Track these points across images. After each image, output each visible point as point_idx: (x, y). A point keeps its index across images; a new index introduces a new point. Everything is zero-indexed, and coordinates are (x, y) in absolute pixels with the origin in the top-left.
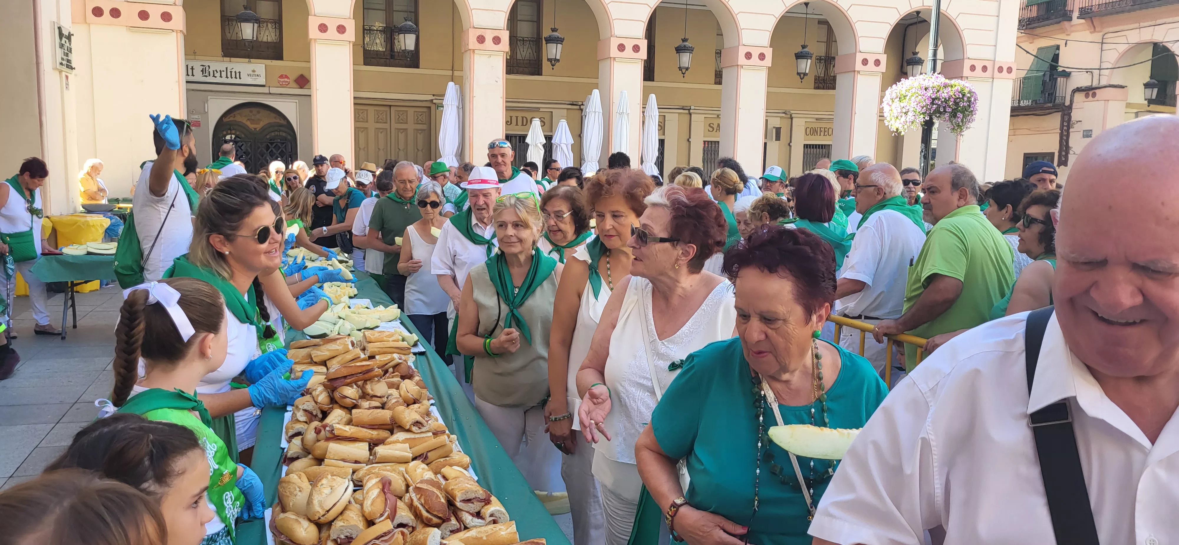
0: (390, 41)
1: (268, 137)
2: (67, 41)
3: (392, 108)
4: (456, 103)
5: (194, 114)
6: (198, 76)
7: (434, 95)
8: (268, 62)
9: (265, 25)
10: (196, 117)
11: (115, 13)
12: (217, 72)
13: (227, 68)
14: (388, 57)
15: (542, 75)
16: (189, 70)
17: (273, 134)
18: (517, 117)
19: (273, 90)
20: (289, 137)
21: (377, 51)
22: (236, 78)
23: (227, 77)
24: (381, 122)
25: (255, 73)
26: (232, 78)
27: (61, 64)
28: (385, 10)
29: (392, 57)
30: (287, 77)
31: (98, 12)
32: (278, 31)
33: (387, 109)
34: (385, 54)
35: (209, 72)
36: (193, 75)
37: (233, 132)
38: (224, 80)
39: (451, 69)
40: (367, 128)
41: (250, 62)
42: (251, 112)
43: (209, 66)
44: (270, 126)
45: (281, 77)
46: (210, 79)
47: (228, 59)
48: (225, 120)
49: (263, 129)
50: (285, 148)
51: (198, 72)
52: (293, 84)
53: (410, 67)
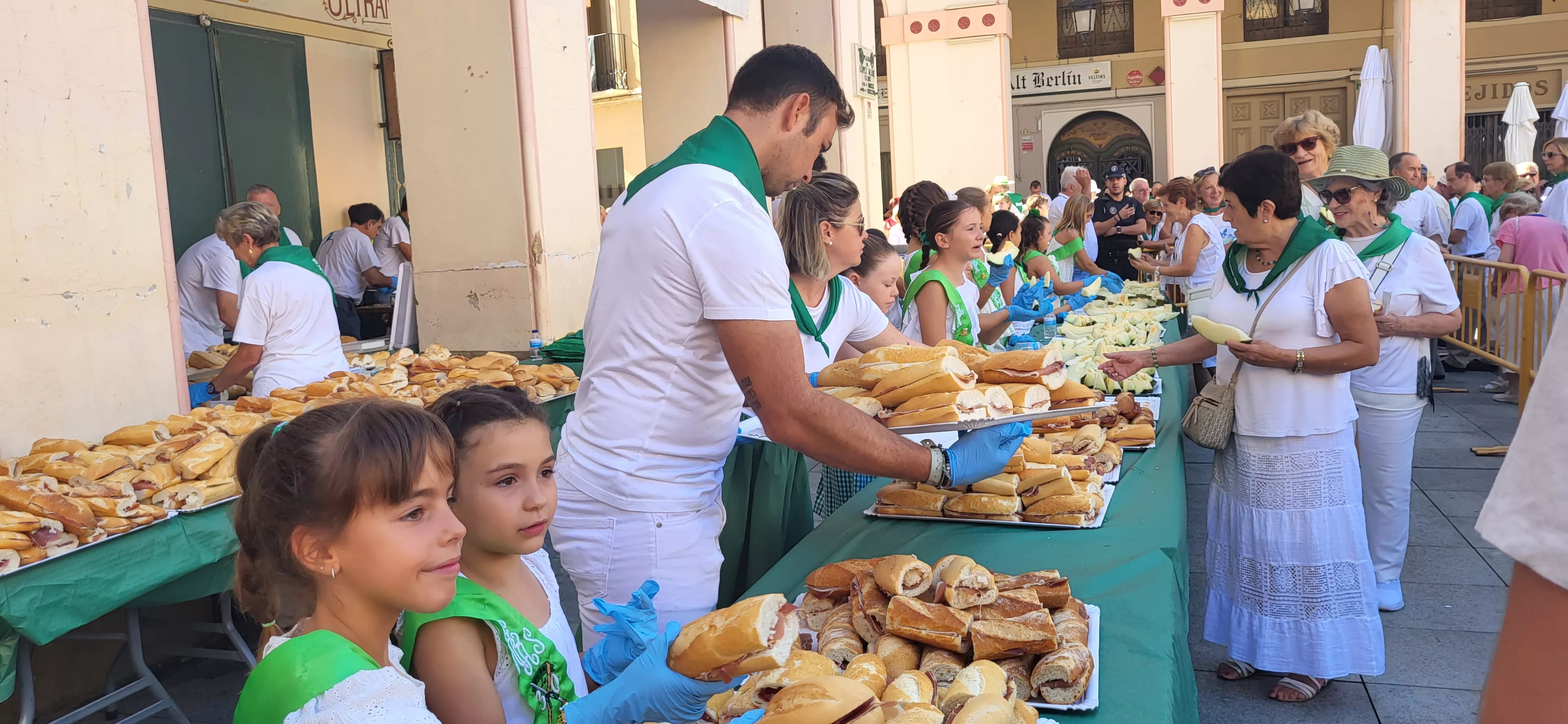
0: (1284, 3)
1: (1116, 154)
2: (869, 63)
3: (1286, 95)
4: (1380, 76)
5: (1025, 135)
6: (1031, 88)
7: (1351, 70)
8: (1115, 57)
9: (1111, 10)
10: (1028, 138)
11: (934, 25)
12: (1052, 79)
13: (1063, 73)
14: (1280, 26)
15: (1541, 14)
16: (1018, 83)
17: (1122, 150)
18: (1494, 86)
19: (1121, 93)
20: (1143, 152)
21: (1263, 19)
22: (1075, 83)
23: (1064, 84)
24: (1269, 118)
25: (1098, 74)
26: (1069, 84)
27: (863, 90)
29: (1286, 24)
30: (1138, 73)
31: (916, 27)
32: (1127, 15)
33: (1280, 98)
34: (1276, 21)
35: (1043, 81)
36: (1024, 87)
37: (1072, 152)
38: (1061, 88)
39: (1380, 26)
40: (1249, 128)
41: (1091, 61)
42: (1094, 124)
43: (1043, 74)
44: (1119, 140)
45: (1131, 74)
46: (1045, 89)
47: (1065, 61)
48: (1064, 138)
49: (1110, 145)
50: (1136, 166)
51: (1030, 83)
52: (1146, 81)
53: (1314, 33)
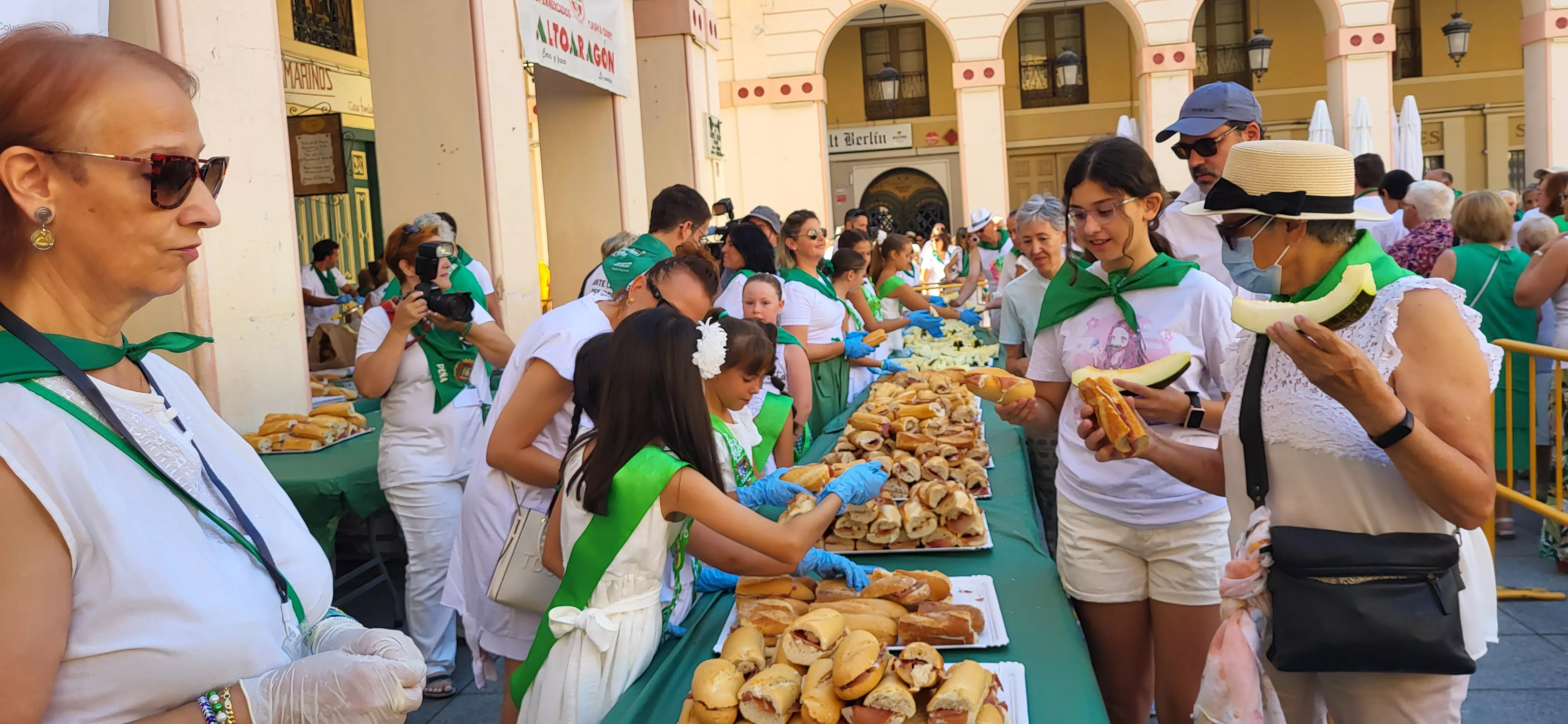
0: (1052, 77)
1: (918, 205)
2: (717, 129)
3: (1057, 156)
5: (839, 189)
6: (842, 147)
8: (915, 120)
9: (909, 79)
10: (841, 190)
11: (759, 91)
12: (861, 139)
13: (871, 133)
14: (1051, 96)
16: (833, 141)
17: (922, 202)
19: (921, 151)
20: (941, 203)
21: (1037, 90)
22: (881, 143)
23: (871, 143)
25: (901, 135)
26: (876, 143)
27: (713, 152)
28: (1045, 40)
29: (1054, 94)
30: (935, 134)
31: (745, 93)
32: (923, 84)
33: (1051, 157)
34: (1047, 91)
35: (853, 140)
36: (837, 145)
37: (881, 203)
38: (869, 147)
39: (1129, 97)
40: (1028, 184)
41: (894, 123)
42: (899, 179)
43: (853, 134)
44: (920, 193)
45: (929, 135)
46: (855, 147)
47: (871, 123)
48: (873, 191)
49: (913, 197)
50: (936, 216)
51: (841, 141)
52: (942, 142)
53: (1078, 103)
